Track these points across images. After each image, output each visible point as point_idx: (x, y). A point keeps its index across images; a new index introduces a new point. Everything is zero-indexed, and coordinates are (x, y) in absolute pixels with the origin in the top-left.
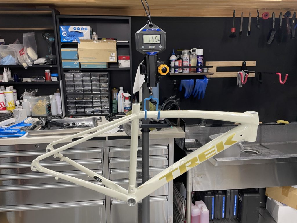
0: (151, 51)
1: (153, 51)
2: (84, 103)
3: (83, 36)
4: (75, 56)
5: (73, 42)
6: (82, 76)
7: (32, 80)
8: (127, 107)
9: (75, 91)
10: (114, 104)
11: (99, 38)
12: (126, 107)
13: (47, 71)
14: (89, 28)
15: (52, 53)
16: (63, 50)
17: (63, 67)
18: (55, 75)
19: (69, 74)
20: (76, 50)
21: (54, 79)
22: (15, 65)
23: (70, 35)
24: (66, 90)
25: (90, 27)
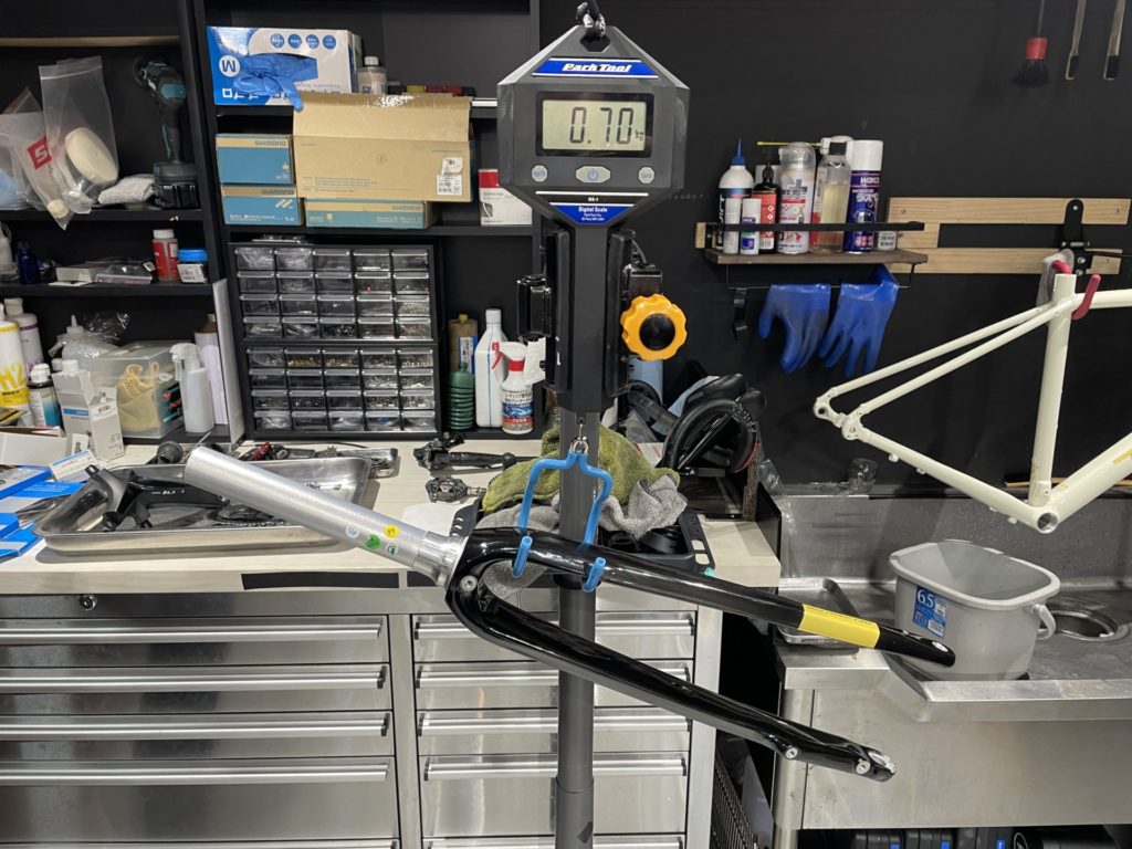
0: (584, 199)
1: (602, 200)
2: (326, 383)
3: (314, 75)
4: (281, 171)
5: (267, 104)
6: (315, 264)
7: (93, 278)
8: (515, 406)
9: (285, 329)
10: (457, 390)
11: (393, 84)
12: (510, 406)
13: (162, 235)
14: (342, 36)
15: (176, 156)
16: (224, 141)
17: (227, 222)
18: (196, 253)
19: (256, 252)
20: (282, 143)
21: (193, 273)
22: (16, 208)
23: (255, 68)
24: (244, 324)
25: (346, 31)
